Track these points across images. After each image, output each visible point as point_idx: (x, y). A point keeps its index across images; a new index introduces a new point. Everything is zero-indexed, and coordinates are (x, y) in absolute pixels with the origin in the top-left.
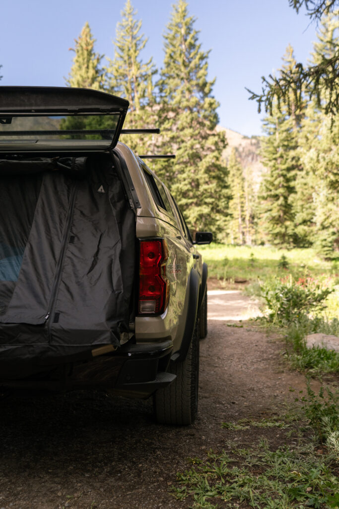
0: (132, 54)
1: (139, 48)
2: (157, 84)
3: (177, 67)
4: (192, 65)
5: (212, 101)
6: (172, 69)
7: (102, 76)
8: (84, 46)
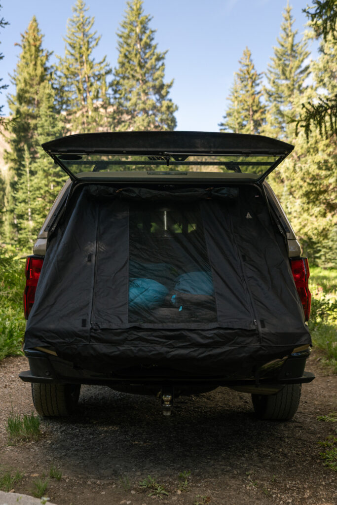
0: (84, 51)
1: (91, 45)
2: (111, 85)
3: (133, 67)
4: (148, 65)
5: (170, 104)
6: (127, 69)
7: (51, 74)
8: (32, 42)
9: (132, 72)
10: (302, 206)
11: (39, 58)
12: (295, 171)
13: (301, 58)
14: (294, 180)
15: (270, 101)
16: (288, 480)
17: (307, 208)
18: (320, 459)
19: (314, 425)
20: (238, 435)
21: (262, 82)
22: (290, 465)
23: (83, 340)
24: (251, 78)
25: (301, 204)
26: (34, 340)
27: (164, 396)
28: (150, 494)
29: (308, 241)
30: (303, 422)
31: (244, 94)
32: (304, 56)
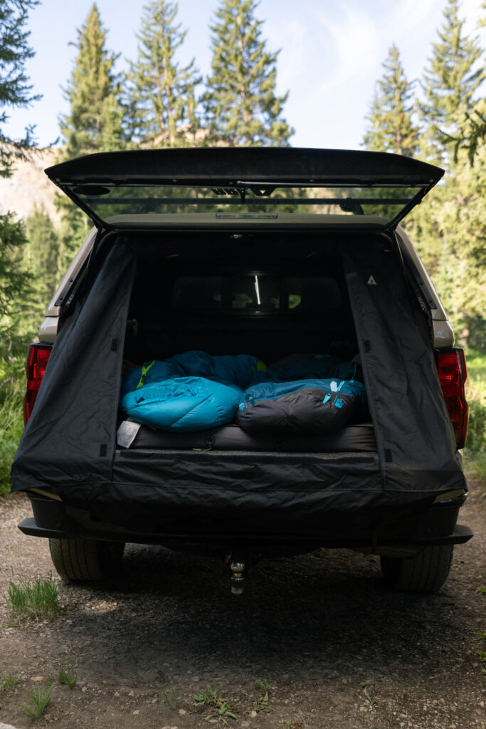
0: (164, 53)
1: (173, 44)
2: (202, 100)
3: (232, 74)
4: (253, 71)
5: (284, 127)
6: (223, 77)
7: (118, 85)
8: (92, 40)
9: (231, 81)
10: (467, 270)
11: (102, 63)
12: (458, 219)
13: (471, 58)
14: (457, 232)
15: (426, 121)
16: (427, 697)
17: (475, 274)
18: (479, 662)
19: (473, 601)
20: (355, 617)
21: (413, 94)
22: (431, 670)
23: (102, 477)
24: (399, 88)
25: (467, 268)
26: (25, 478)
27: (232, 565)
28: (209, 716)
29: (476, 319)
30: (456, 596)
31: (388, 112)
32: (475, 54)
